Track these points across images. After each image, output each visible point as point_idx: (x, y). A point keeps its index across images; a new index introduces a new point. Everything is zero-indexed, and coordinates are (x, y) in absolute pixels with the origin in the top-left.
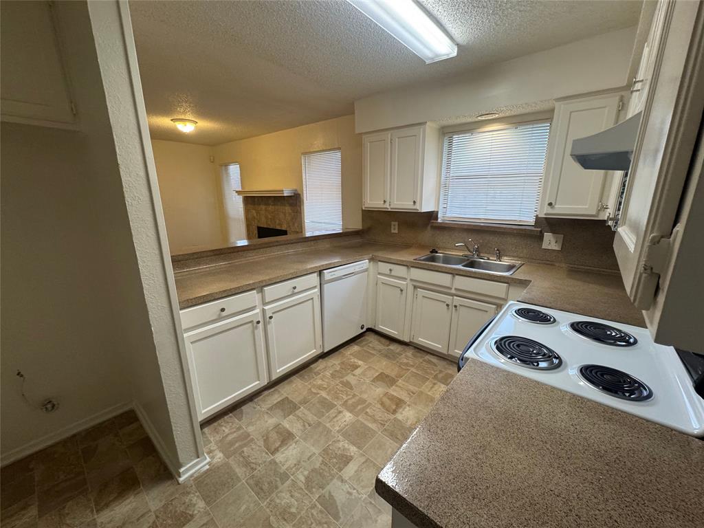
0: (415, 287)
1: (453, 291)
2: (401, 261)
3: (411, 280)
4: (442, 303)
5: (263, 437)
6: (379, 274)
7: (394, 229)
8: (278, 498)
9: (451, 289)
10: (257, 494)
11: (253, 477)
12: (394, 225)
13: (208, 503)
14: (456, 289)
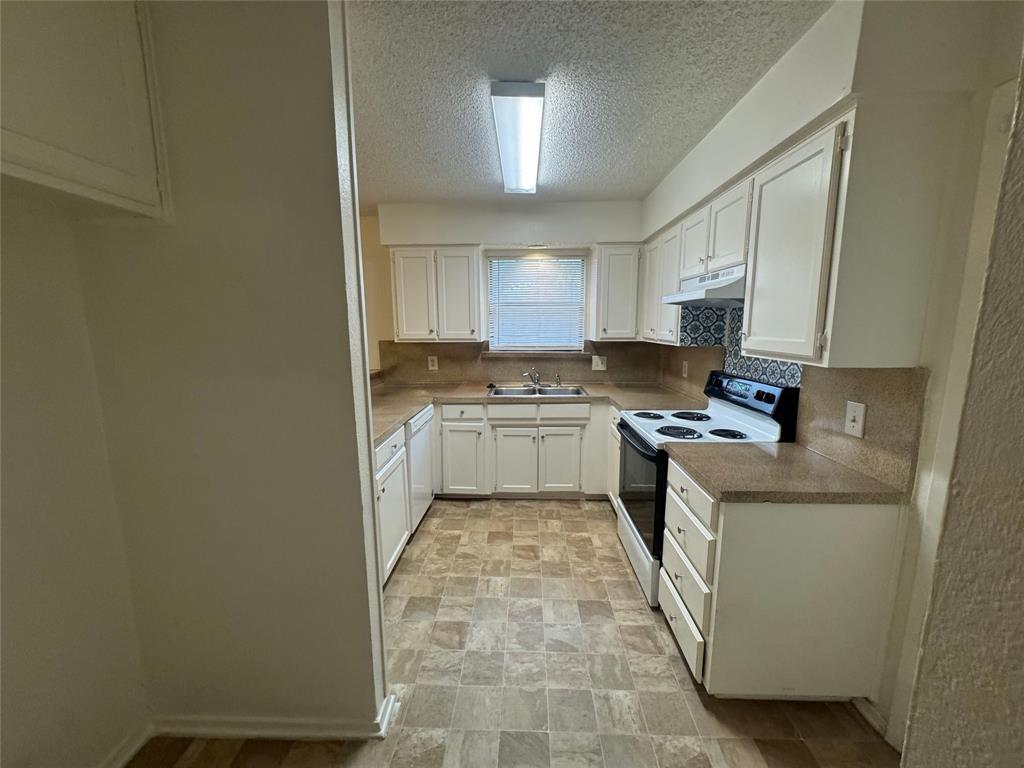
0: (494, 427)
1: (538, 422)
2: (470, 399)
3: (489, 419)
4: (527, 438)
5: (431, 642)
6: (444, 420)
7: (433, 365)
8: (511, 672)
9: (535, 419)
10: (489, 684)
11: (465, 676)
12: (433, 361)
13: (445, 725)
14: (542, 419)
